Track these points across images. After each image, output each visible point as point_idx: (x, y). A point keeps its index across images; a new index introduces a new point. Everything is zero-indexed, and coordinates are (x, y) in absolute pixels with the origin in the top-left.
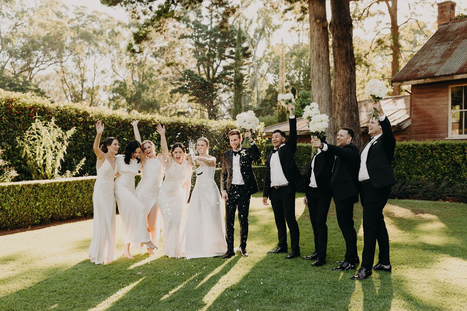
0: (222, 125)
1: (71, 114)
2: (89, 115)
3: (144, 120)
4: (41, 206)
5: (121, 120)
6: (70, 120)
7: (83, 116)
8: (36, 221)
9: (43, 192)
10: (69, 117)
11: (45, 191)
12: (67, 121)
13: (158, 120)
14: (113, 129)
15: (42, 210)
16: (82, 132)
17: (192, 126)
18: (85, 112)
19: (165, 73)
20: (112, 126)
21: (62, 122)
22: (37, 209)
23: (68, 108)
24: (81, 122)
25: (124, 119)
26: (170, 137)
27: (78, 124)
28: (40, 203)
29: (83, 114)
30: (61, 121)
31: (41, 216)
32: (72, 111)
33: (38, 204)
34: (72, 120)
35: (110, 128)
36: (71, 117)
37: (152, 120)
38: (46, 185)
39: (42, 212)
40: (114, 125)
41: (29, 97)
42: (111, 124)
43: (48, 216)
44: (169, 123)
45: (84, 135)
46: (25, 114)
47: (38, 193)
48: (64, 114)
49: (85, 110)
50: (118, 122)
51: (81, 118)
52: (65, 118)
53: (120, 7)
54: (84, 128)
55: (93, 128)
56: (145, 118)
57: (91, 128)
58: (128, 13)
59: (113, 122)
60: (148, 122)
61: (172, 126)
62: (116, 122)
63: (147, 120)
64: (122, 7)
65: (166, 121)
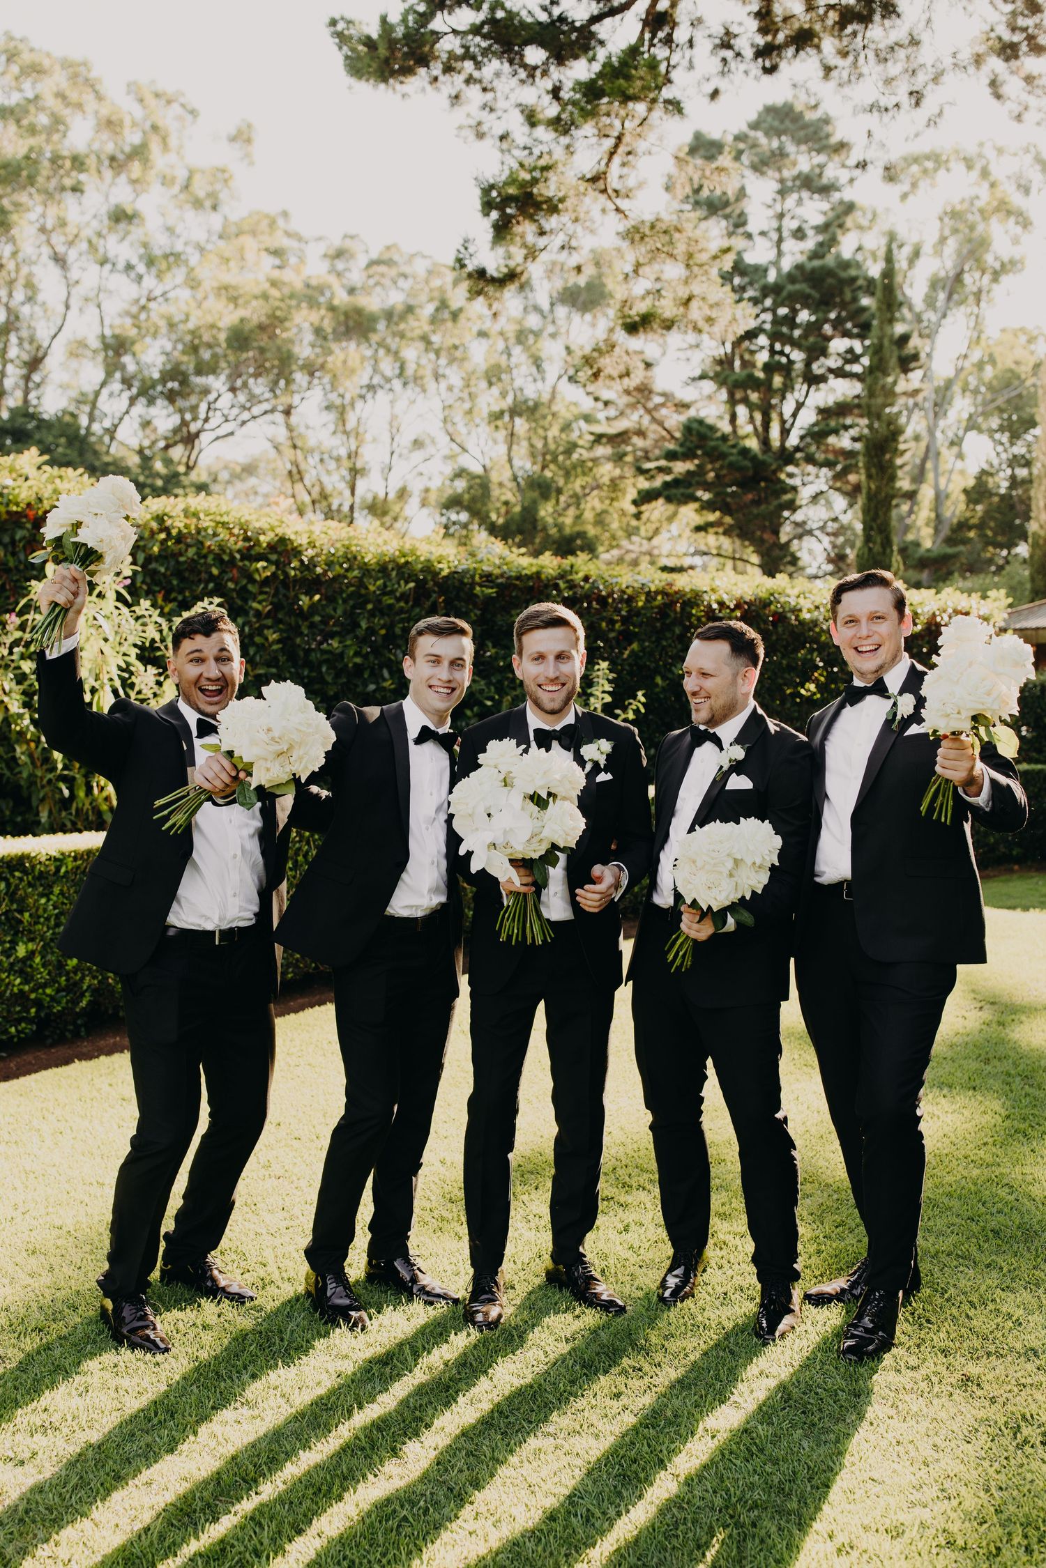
1: (222, 548)
2: (297, 552)
3: (529, 577)
4: (38, 960)
5: (436, 574)
6: (215, 571)
7: (274, 557)
8: (13, 1030)
9: (47, 895)
10: (210, 559)
11: (57, 890)
12: (204, 576)
13: (586, 579)
14: (402, 611)
15: (43, 975)
16: (269, 622)
17: (722, 604)
18: (283, 540)
20: (398, 600)
21: (182, 579)
22: (21, 973)
23: (206, 523)
24: (266, 581)
25: (445, 572)
26: (635, 646)
27: (252, 588)
28: (31, 946)
29: (272, 547)
30: (178, 573)
31: (38, 1003)
32: (223, 534)
33: (21, 951)
34: (223, 572)
35: (390, 606)
36: (222, 561)
37: (562, 576)
38: (59, 861)
39: (44, 986)
40: (404, 597)
41: (32, 472)
42: (392, 592)
43: (75, 1002)
44: (629, 591)
45: (273, 636)
46: (13, 542)
47: (22, 900)
48: (188, 546)
49: (280, 531)
50: (421, 585)
51: (261, 564)
52: (193, 566)
53: (429, 88)
54: (277, 607)
55: (313, 606)
56: (534, 569)
57: (305, 608)
58: (458, 115)
59: (402, 582)
60: (546, 586)
61: (640, 604)
62: (412, 585)
63: (543, 576)
64: (438, 89)
65: (619, 580)
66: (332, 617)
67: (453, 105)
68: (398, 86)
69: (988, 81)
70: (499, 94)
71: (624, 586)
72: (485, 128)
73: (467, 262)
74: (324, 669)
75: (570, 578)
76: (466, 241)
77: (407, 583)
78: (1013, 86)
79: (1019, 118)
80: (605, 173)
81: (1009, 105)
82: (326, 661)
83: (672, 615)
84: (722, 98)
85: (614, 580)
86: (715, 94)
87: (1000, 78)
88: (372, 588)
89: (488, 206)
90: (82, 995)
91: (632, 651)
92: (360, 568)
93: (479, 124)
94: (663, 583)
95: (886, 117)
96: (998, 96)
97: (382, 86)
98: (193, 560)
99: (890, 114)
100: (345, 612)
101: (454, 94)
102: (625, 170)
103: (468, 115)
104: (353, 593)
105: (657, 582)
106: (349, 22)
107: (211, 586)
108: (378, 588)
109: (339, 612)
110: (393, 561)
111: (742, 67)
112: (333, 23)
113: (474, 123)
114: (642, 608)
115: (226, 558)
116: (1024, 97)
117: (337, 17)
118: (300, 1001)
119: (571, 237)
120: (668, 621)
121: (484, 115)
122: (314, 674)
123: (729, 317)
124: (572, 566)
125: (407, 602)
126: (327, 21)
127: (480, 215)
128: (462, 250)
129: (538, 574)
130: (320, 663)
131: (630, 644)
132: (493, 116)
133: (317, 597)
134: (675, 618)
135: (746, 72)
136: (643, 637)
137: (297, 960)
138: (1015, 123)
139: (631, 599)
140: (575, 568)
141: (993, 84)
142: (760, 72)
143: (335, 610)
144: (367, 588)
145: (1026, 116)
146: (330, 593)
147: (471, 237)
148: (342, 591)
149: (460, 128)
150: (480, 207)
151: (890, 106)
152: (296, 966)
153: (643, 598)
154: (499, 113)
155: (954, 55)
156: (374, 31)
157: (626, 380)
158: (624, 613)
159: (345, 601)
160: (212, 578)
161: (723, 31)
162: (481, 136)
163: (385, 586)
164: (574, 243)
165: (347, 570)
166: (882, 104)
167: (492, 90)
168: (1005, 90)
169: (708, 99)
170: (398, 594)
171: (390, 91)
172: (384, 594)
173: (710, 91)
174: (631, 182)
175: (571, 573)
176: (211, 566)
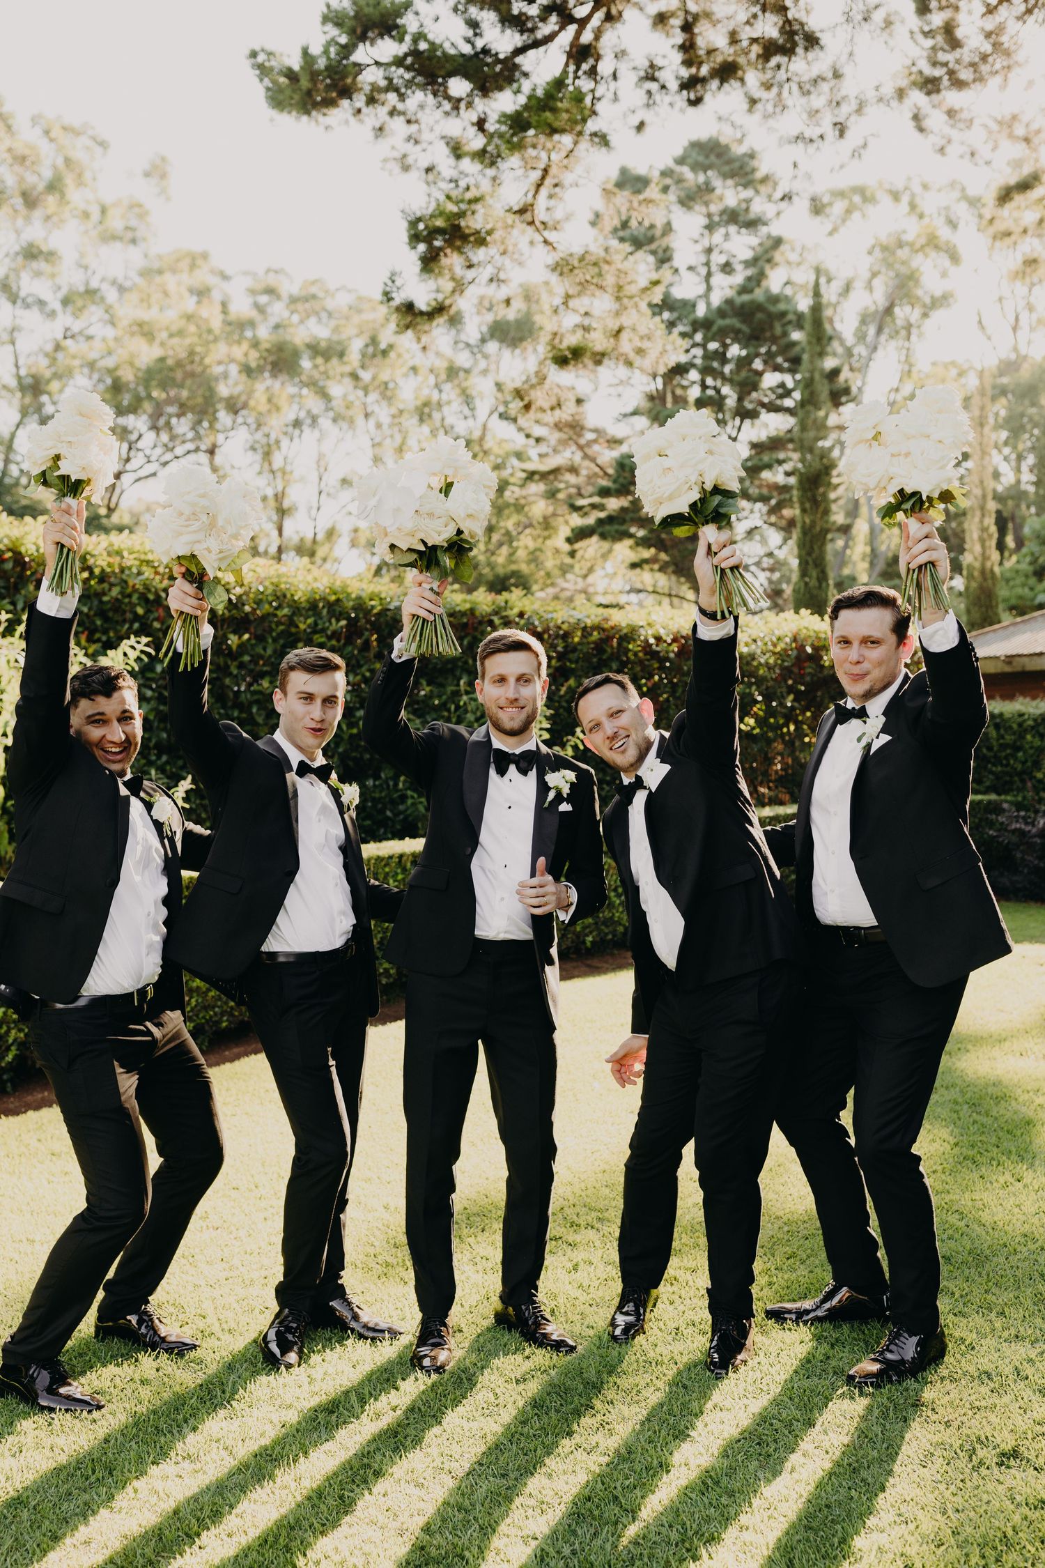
0: (777, 633)
1: (147, 587)
3: (463, 614)
5: (368, 611)
6: (140, 611)
10: (135, 598)
12: (129, 616)
13: (521, 615)
17: (659, 639)
19: (546, 405)
20: (329, 638)
21: (106, 619)
23: (129, 561)
25: (378, 609)
26: (571, 682)
30: (102, 614)
32: (148, 573)
34: (148, 611)
36: (147, 600)
37: (496, 613)
40: (335, 635)
42: (323, 630)
44: (565, 627)
48: (112, 585)
50: (353, 622)
52: (117, 605)
53: (352, 120)
55: (242, 646)
56: (468, 606)
57: (234, 647)
58: (384, 147)
59: (333, 621)
60: (481, 623)
61: (576, 639)
62: (343, 623)
63: (477, 613)
64: (361, 121)
65: (554, 615)
66: (261, 657)
67: (377, 137)
68: (321, 118)
69: (911, 115)
70: (423, 126)
71: (559, 622)
72: (410, 160)
73: (394, 295)
74: (254, 710)
75: (504, 614)
76: (393, 274)
77: (338, 620)
78: (936, 120)
79: (942, 150)
80: (532, 205)
81: (932, 138)
82: (257, 702)
83: (609, 650)
84: (647, 130)
85: (550, 616)
86: (640, 127)
87: (923, 112)
88: (302, 626)
89: (415, 238)
90: (8, 1049)
91: (569, 688)
92: (289, 606)
93: (405, 156)
94: (600, 618)
95: (811, 148)
96: (921, 130)
97: (305, 118)
98: (117, 599)
99: (815, 145)
100: (275, 651)
101: (378, 126)
102: (552, 202)
103: (393, 148)
104: (282, 632)
105: (593, 617)
106: (270, 54)
107: (136, 626)
108: (309, 626)
109: (269, 652)
110: (324, 599)
111: (667, 99)
112: (254, 54)
113: (398, 155)
114: (579, 643)
115: (151, 597)
116: (947, 130)
117: (257, 48)
118: (236, 1050)
119: (499, 270)
120: (605, 657)
121: (409, 147)
122: (244, 715)
123: (660, 348)
124: (506, 602)
125: (338, 641)
126: (248, 52)
127: (407, 248)
128: (390, 283)
129: (472, 610)
130: (251, 704)
131: (567, 680)
132: (418, 148)
133: (246, 636)
134: (612, 654)
135: (671, 104)
136: (580, 673)
137: (232, 1008)
138: (938, 156)
139: (566, 635)
140: (510, 604)
141: (916, 118)
142: (686, 104)
143: (265, 649)
144: (297, 627)
145: (948, 150)
146: (259, 632)
147: (397, 270)
148: (272, 630)
149: (385, 160)
150: (406, 240)
151: (815, 137)
152: (231, 1015)
153: (579, 633)
154: (424, 145)
155: (877, 88)
156: (296, 63)
157: (557, 412)
158: (560, 649)
159: (275, 640)
160: (137, 617)
161: (647, 64)
162: (406, 168)
163: (316, 624)
164: (502, 276)
165: (276, 609)
166: (807, 135)
167: (417, 122)
168: (927, 123)
169: (634, 131)
170: (329, 633)
171: (313, 123)
172: (315, 632)
173: (636, 123)
174: (559, 214)
175: (505, 609)
176: (135, 605)
